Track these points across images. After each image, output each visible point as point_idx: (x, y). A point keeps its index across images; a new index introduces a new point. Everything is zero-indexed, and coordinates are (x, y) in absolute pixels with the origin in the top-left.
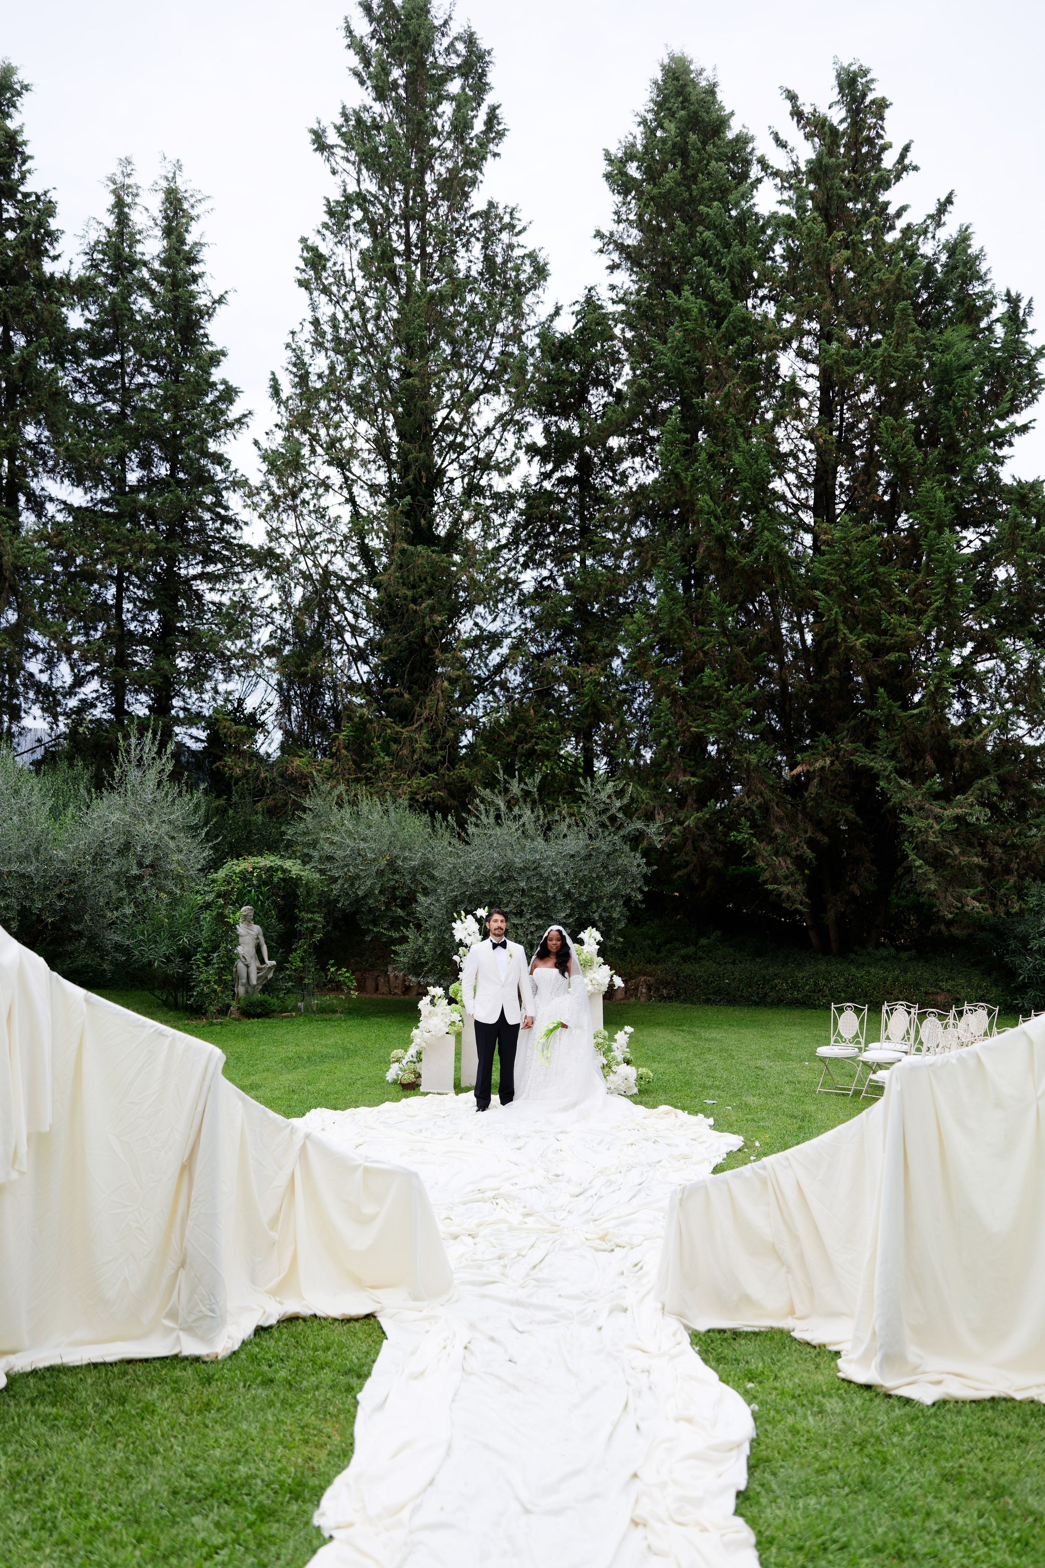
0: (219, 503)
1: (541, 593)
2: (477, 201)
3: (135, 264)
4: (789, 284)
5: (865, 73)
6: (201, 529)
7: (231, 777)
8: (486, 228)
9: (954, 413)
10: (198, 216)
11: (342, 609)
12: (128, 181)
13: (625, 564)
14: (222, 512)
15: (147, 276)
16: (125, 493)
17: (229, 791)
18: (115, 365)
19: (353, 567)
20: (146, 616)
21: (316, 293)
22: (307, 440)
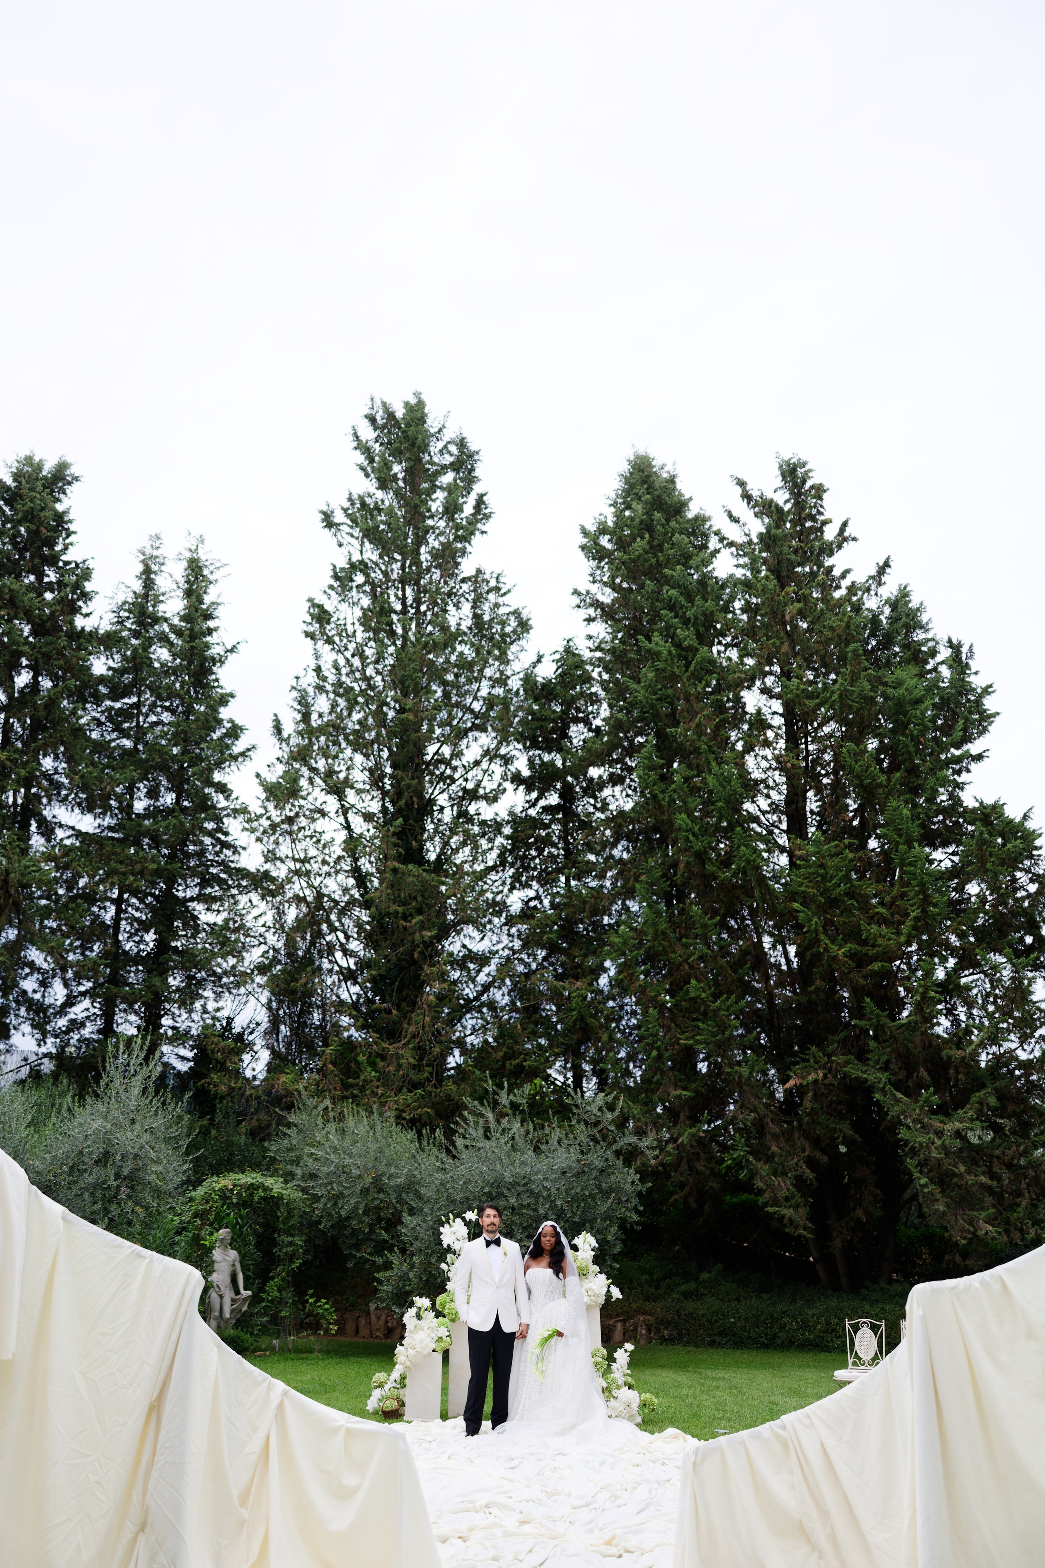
0: (219, 830)
1: (527, 913)
2: (467, 567)
3: (156, 620)
4: (750, 631)
5: (803, 465)
6: (201, 854)
7: (216, 1094)
8: (475, 591)
9: (913, 740)
10: (216, 581)
11: (333, 929)
12: (155, 553)
13: (608, 884)
14: (222, 837)
15: (167, 630)
16: (132, 820)
17: (212, 1110)
18: (132, 706)
19: (346, 890)
20: (142, 937)
21: (320, 643)
22: (306, 773)
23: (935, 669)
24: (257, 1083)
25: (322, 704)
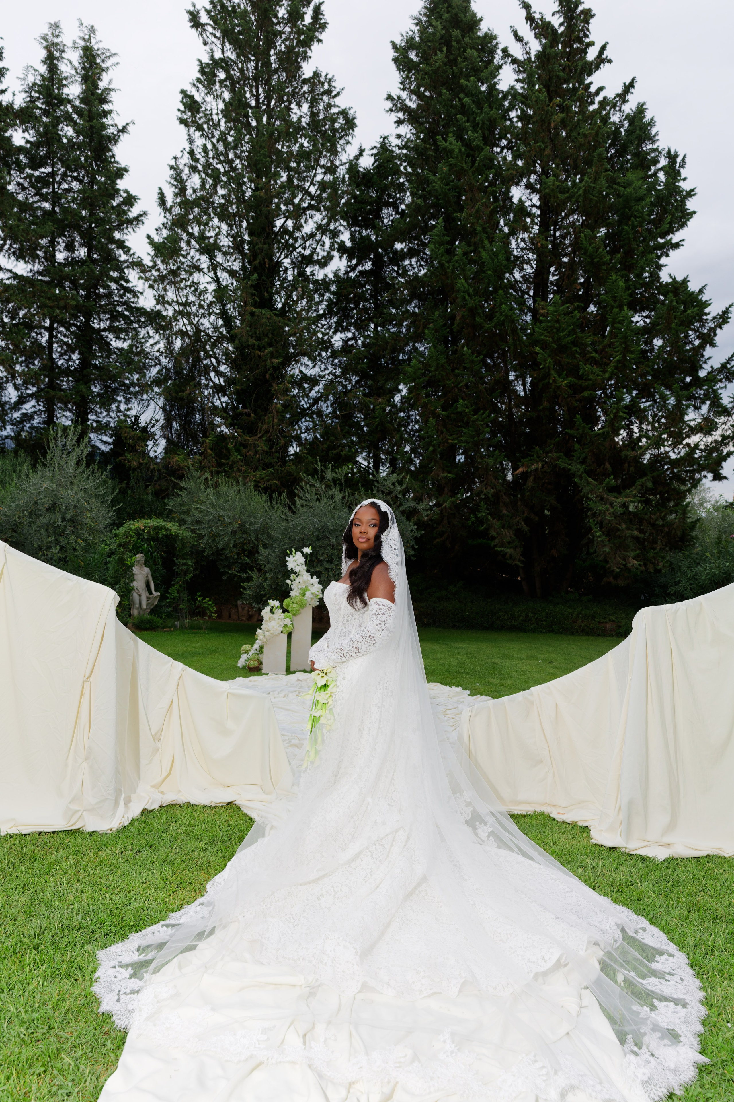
0: (122, 278)
1: (346, 348)
2: (307, 70)
3: (62, 101)
4: (522, 136)
6: (109, 295)
7: (130, 467)
8: (312, 91)
9: (632, 229)
10: (107, 68)
11: (208, 356)
12: (56, 40)
13: (404, 330)
14: (125, 284)
15: (71, 110)
16: (55, 267)
17: (128, 478)
18: (48, 174)
19: (216, 329)
20: (70, 356)
21: (192, 129)
22: (185, 236)
23: (655, 174)
24: (158, 461)
25: (194, 181)
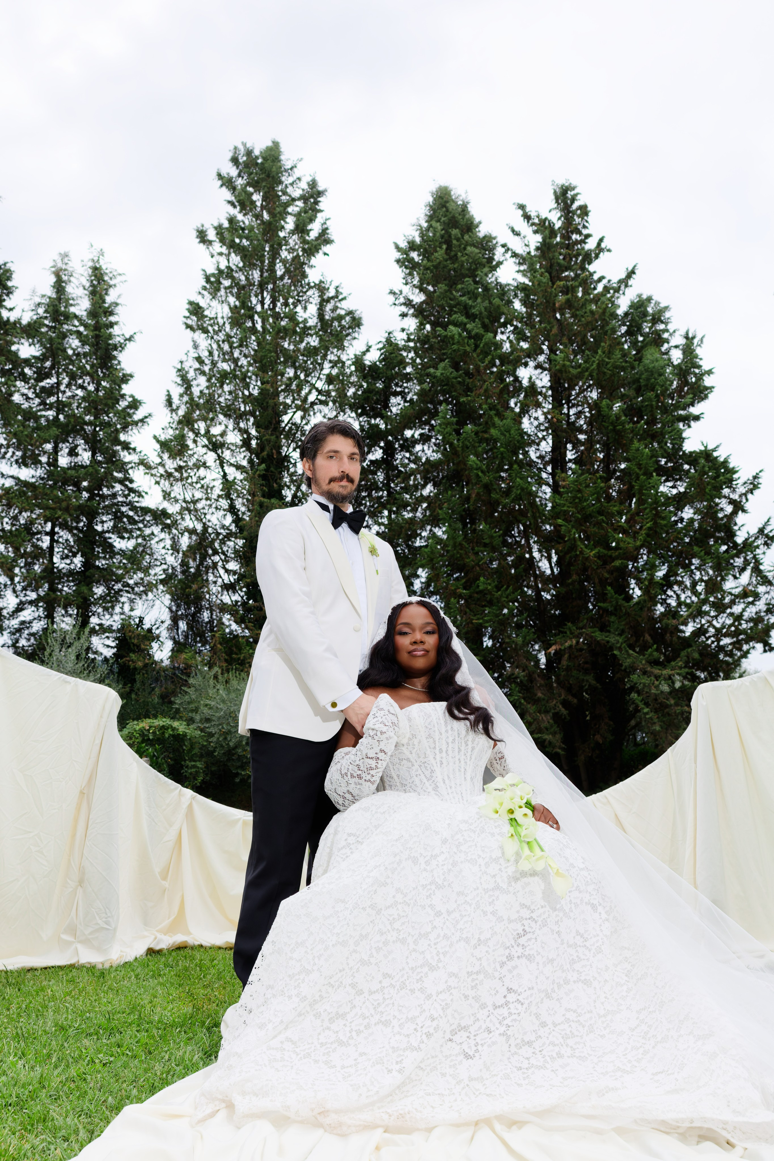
0: (126, 479)
2: (312, 277)
6: (113, 496)
7: (135, 668)
8: (319, 296)
10: (115, 285)
11: (216, 553)
12: (65, 266)
13: (419, 513)
14: (129, 485)
15: (77, 323)
16: (58, 472)
17: (132, 680)
18: (53, 385)
19: (225, 525)
20: (72, 560)
21: (197, 332)
22: (191, 435)
24: (164, 665)
25: (200, 382)
